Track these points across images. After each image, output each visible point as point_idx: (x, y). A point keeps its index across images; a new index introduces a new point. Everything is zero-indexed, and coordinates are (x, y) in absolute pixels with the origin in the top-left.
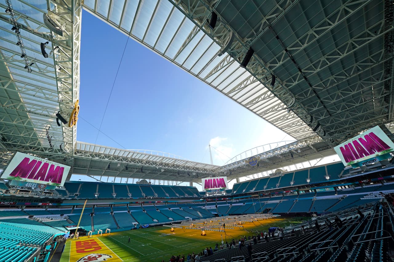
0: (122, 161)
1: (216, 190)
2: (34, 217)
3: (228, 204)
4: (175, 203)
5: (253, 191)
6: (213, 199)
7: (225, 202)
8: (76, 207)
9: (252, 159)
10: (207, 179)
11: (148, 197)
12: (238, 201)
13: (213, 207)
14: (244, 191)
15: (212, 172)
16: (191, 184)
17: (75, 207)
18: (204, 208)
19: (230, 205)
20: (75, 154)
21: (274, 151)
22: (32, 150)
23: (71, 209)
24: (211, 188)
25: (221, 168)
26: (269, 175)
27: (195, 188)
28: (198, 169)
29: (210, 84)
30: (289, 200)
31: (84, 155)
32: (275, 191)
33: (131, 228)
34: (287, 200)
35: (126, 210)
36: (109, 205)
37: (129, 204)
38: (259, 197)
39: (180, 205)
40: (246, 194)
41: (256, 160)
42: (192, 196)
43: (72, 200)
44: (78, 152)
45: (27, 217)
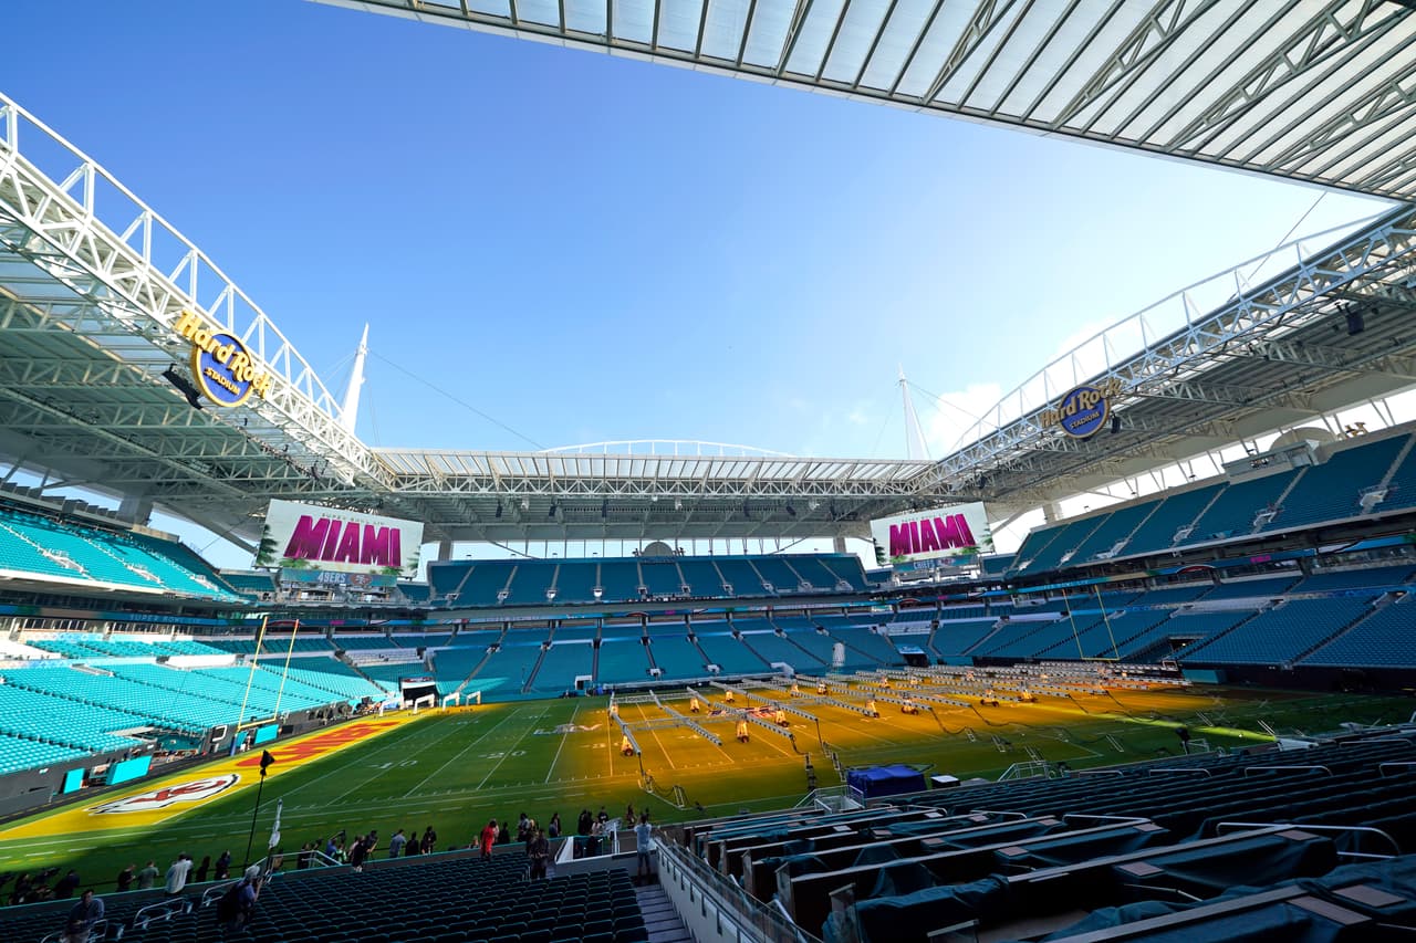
0: (531, 490)
1: (935, 560)
2: (347, 653)
3: (993, 614)
4: (764, 615)
5: (1109, 555)
6: (927, 594)
7: (981, 608)
8: (464, 629)
9: (1077, 401)
10: (898, 520)
11: (655, 598)
12: (1042, 601)
13: (922, 628)
14: (1066, 559)
15: (899, 489)
16: (840, 544)
17: (460, 627)
18: (881, 630)
19: (998, 618)
20: (398, 485)
21: (1215, 328)
22: (297, 491)
23: (450, 633)
24: (915, 551)
25: (938, 467)
26: (1223, 471)
27: (853, 558)
28: (829, 485)
29: (962, 105)
30: (1341, 594)
31: (420, 486)
32: (1247, 550)
33: (560, 693)
34: (1324, 596)
35: (588, 638)
36: (546, 623)
37: (605, 619)
38: (1154, 581)
39: (780, 621)
40: (1072, 573)
41: (1101, 399)
42: (828, 590)
43: (439, 610)
44: (403, 480)
45: (330, 654)
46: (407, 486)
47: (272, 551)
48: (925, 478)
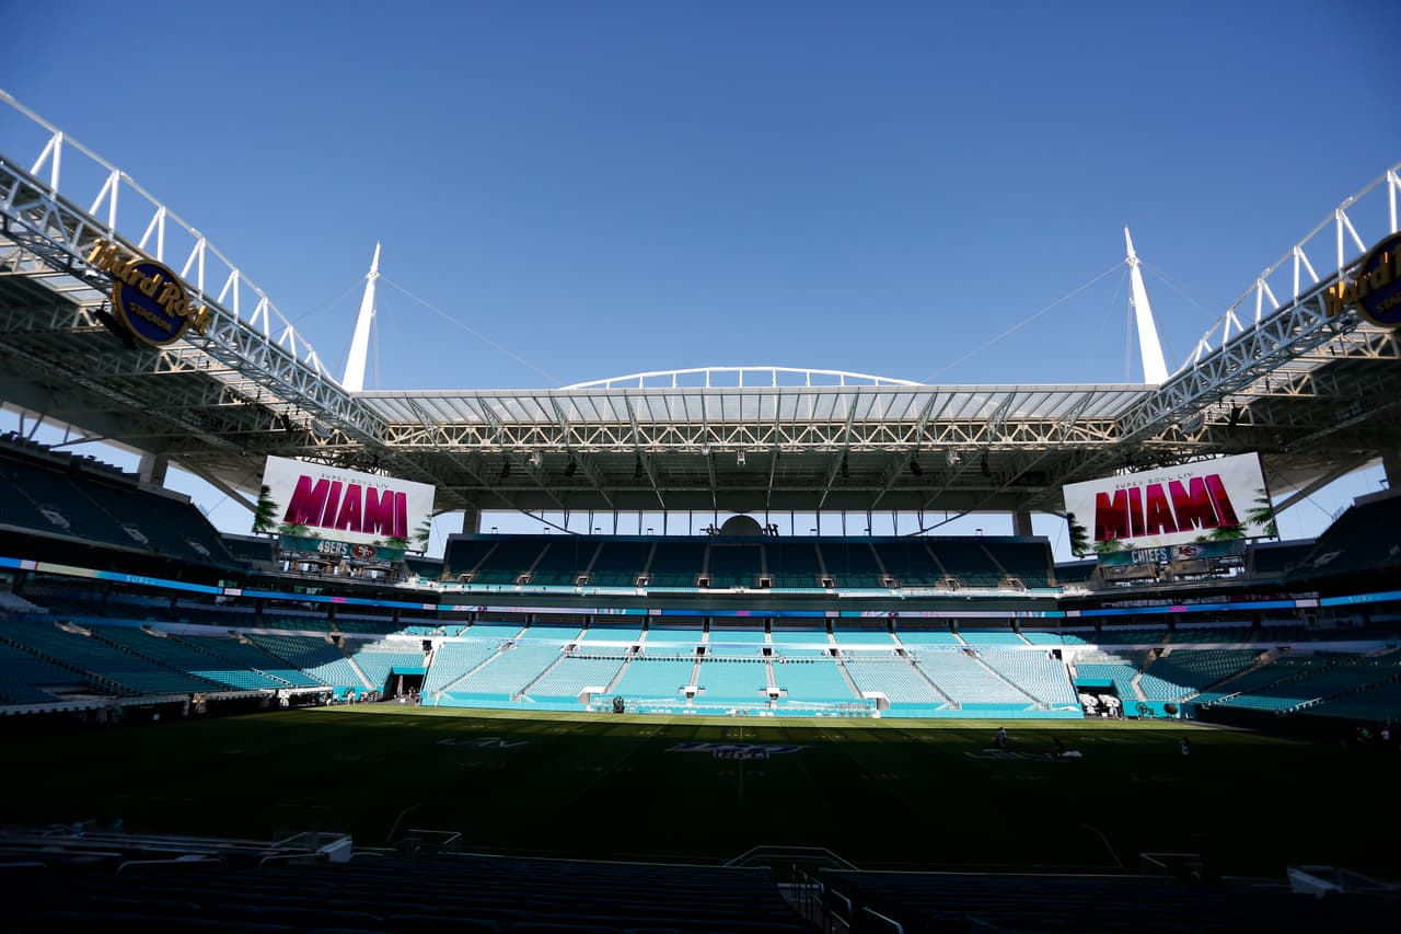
0: (542, 441)
1: (1169, 549)
3: (1261, 640)
8: (481, 619)
10: (1109, 486)
16: (1023, 524)
17: (477, 616)
20: (390, 438)
24: (1135, 534)
25: (1160, 396)
27: (1040, 545)
31: (415, 439)
44: (396, 431)
45: (326, 635)
46: (402, 438)
47: (273, 515)
48: (1140, 414)
